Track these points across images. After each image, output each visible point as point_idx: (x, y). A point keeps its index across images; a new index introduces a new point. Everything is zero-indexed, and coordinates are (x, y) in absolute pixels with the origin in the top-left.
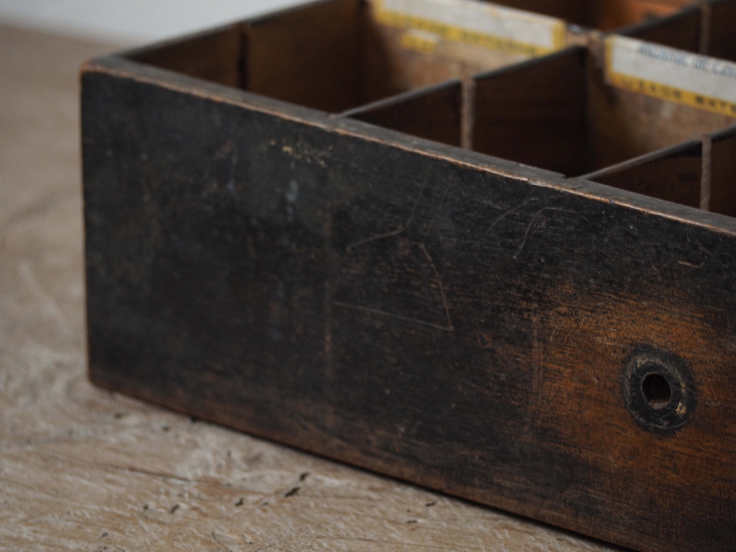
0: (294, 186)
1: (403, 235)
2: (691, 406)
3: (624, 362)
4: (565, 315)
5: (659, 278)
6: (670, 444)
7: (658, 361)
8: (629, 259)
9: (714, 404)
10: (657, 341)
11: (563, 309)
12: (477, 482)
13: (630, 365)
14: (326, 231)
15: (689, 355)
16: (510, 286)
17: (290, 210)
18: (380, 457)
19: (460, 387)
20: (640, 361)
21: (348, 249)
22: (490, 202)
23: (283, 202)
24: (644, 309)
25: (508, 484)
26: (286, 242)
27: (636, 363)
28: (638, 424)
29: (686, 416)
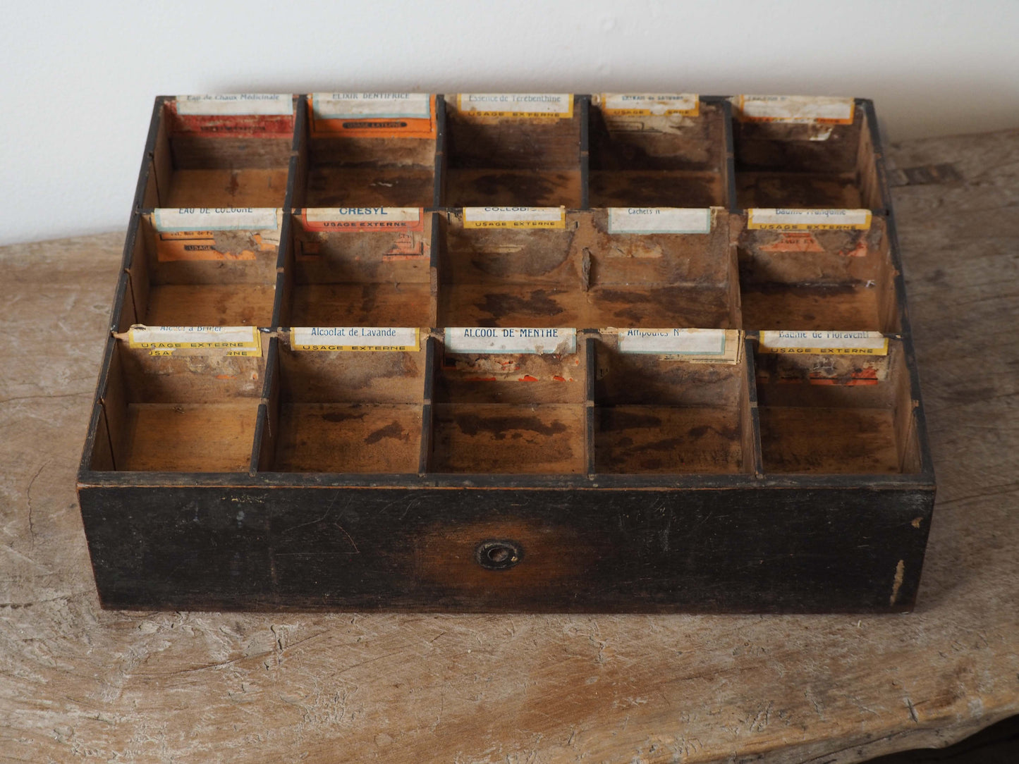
0: (241, 513)
1: (322, 521)
2: (519, 558)
3: (477, 548)
4: (435, 536)
5: (498, 513)
6: (507, 573)
7: (499, 544)
8: (478, 508)
9: (535, 554)
10: (497, 537)
11: (434, 534)
12: (380, 606)
13: (480, 548)
14: (267, 527)
15: (518, 539)
16: (398, 531)
17: (240, 523)
18: (314, 607)
19: (366, 573)
20: (486, 546)
21: (283, 533)
22: (381, 500)
23: (235, 521)
24: (489, 526)
25: (401, 604)
26: (238, 536)
27: (484, 547)
28: (486, 569)
29: (517, 561)
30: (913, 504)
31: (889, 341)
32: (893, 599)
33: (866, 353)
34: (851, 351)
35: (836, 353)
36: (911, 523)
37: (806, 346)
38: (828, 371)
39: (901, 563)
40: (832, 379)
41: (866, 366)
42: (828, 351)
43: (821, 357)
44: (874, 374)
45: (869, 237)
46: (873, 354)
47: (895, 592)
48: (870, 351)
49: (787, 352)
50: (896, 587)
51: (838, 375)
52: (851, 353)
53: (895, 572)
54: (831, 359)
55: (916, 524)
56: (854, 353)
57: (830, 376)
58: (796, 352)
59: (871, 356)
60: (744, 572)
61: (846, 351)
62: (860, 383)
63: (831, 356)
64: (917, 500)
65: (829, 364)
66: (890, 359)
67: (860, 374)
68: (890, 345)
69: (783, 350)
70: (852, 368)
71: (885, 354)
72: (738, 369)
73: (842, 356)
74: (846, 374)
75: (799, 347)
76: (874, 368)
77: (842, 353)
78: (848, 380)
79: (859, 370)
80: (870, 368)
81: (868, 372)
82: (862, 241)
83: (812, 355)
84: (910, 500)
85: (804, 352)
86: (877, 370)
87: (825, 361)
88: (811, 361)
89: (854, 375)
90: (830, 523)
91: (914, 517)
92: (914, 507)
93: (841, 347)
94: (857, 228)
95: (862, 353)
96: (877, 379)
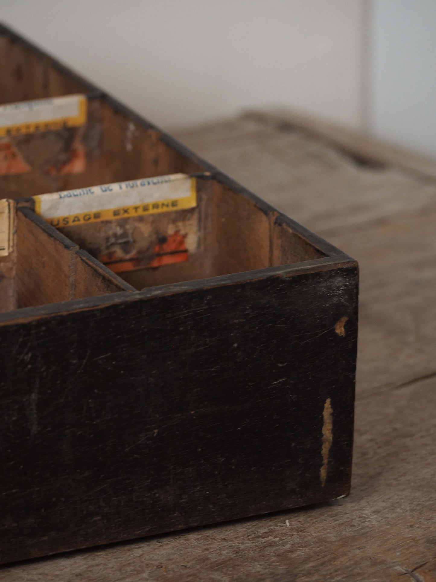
30: (334, 296)
31: (198, 183)
32: (323, 473)
33: (171, 209)
34: (151, 207)
35: (133, 214)
36: (334, 329)
37: (95, 210)
38: (126, 246)
39: (328, 404)
40: (131, 260)
41: (171, 230)
42: (122, 212)
43: (113, 226)
44: (182, 243)
45: (86, 138)
46: (180, 207)
47: (325, 461)
48: (174, 204)
49: (71, 224)
50: (325, 450)
51: (139, 252)
52: (152, 211)
53: (321, 422)
54: (128, 227)
55: (340, 330)
56: (155, 211)
57: (128, 257)
58: (82, 222)
59: (176, 212)
60: (135, 456)
61: (145, 208)
62: (168, 260)
63: (126, 220)
64: (338, 287)
65: (124, 235)
66: (200, 213)
67: (165, 246)
68: (199, 190)
69: (66, 220)
70: (154, 237)
71: (193, 204)
72: (10, 265)
73: (141, 219)
74: (148, 249)
75: (86, 211)
76: (182, 232)
77: (140, 212)
78: (151, 258)
79: (162, 240)
80: (177, 232)
81: (174, 241)
82: (79, 146)
83: (102, 222)
84: (329, 288)
85: (93, 220)
86: (185, 236)
87: (119, 231)
88: (103, 235)
89: (157, 249)
90: (235, 345)
91: (336, 319)
92: (335, 300)
93: (138, 203)
94: (70, 124)
95: (165, 209)
96: (186, 251)
